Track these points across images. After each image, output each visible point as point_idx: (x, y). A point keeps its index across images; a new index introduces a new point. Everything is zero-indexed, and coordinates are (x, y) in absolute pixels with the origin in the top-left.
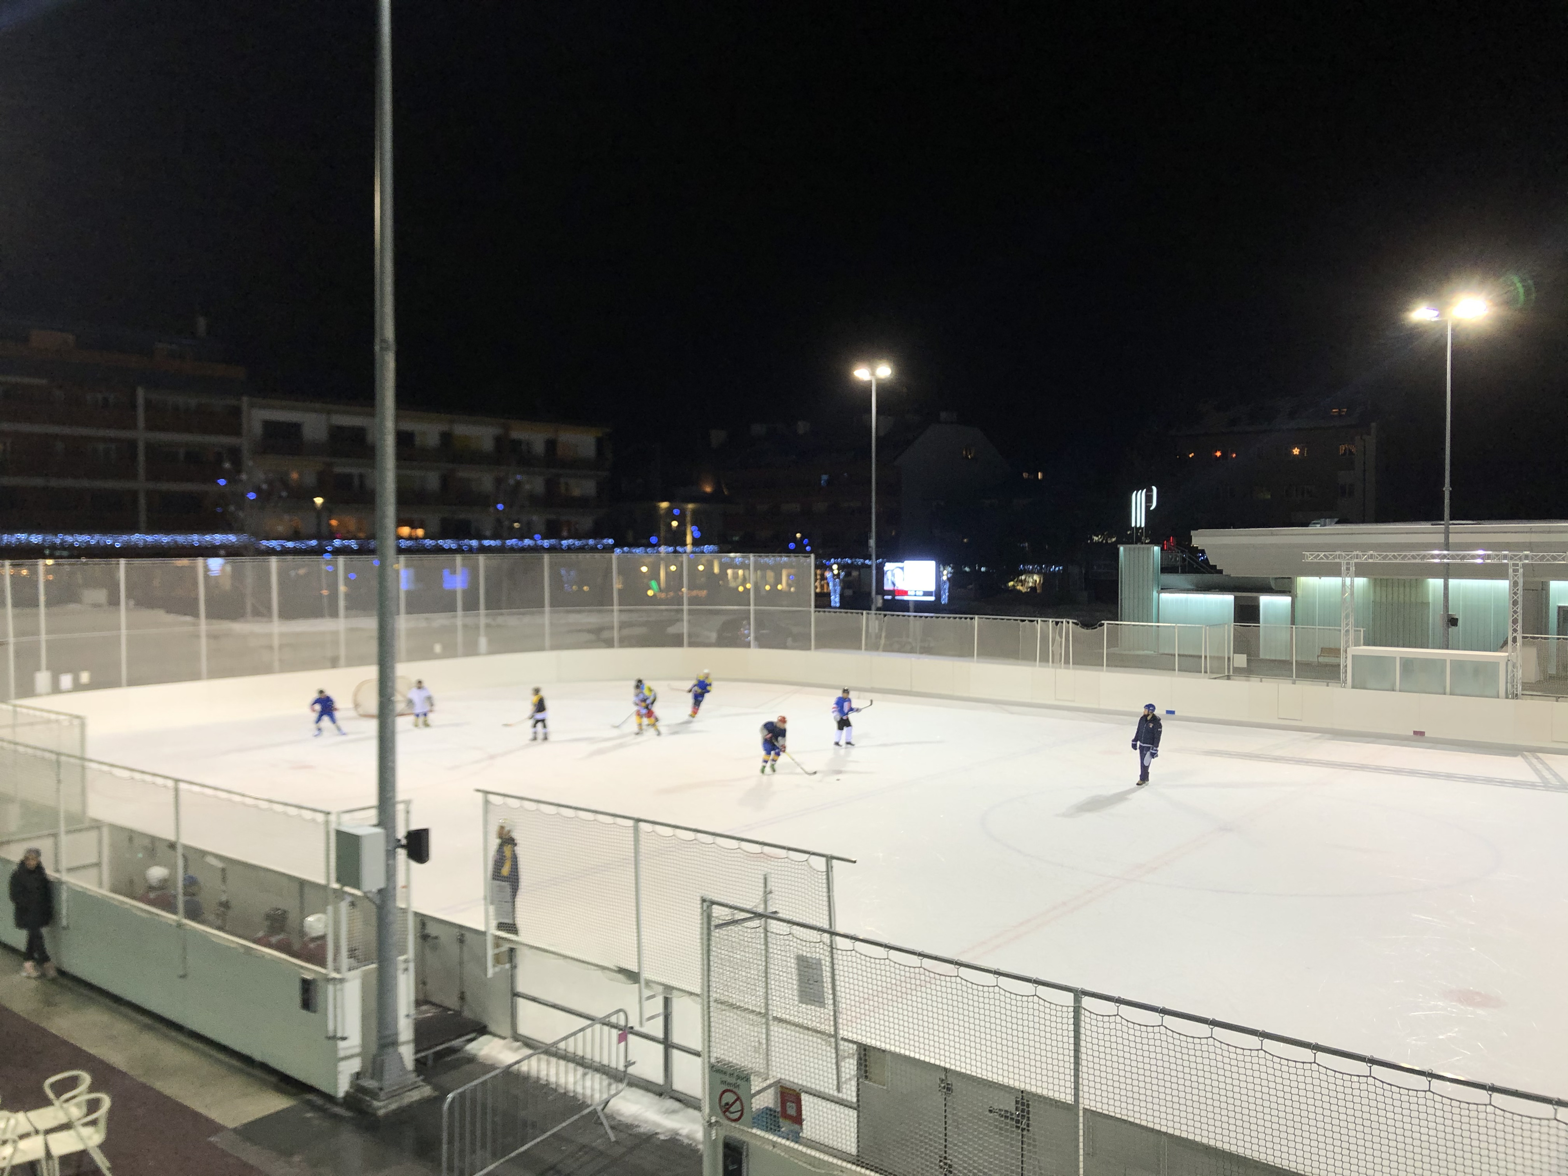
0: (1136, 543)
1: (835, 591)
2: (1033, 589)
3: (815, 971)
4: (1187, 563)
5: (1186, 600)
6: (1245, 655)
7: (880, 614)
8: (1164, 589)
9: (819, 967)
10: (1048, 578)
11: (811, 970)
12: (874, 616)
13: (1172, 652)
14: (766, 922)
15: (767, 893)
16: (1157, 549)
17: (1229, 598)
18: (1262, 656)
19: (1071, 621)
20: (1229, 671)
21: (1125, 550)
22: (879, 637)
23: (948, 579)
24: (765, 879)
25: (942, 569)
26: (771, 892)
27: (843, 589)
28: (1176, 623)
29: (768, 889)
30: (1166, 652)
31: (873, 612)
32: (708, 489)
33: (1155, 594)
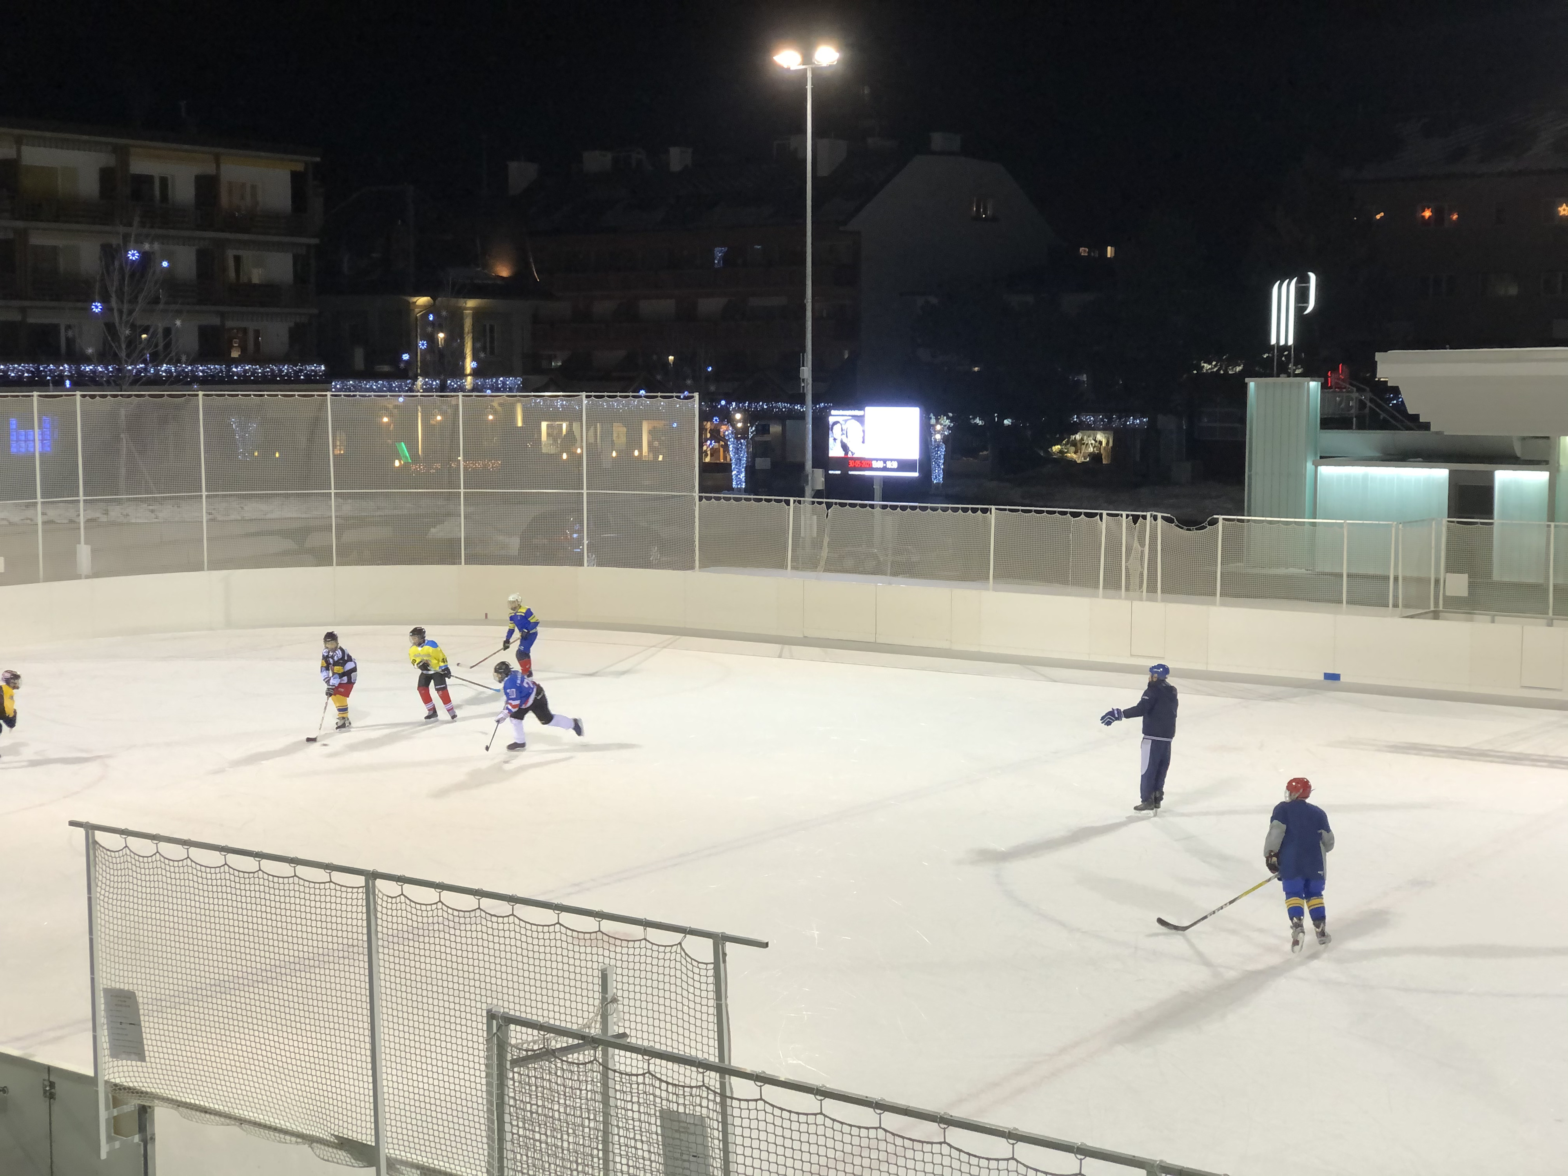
0: (1278, 376)
1: (739, 460)
2: (1096, 458)
3: (692, 1138)
4: (1367, 411)
5: (1365, 478)
6: (1466, 576)
7: (820, 503)
8: (1326, 458)
9: (699, 1130)
10: (1121, 438)
11: (683, 1136)
12: (809, 507)
13: (1337, 570)
14: (605, 1054)
15: (607, 1002)
16: (1314, 385)
17: (1440, 475)
18: (1496, 576)
19: (1159, 515)
20: (1436, 604)
21: (1257, 386)
22: (817, 544)
23: (945, 440)
24: (604, 978)
25: (933, 421)
26: (614, 1000)
27: (752, 457)
28: (1345, 519)
29: (609, 996)
30: (1327, 570)
31: (808, 499)
32: (504, 272)
33: (1310, 466)
